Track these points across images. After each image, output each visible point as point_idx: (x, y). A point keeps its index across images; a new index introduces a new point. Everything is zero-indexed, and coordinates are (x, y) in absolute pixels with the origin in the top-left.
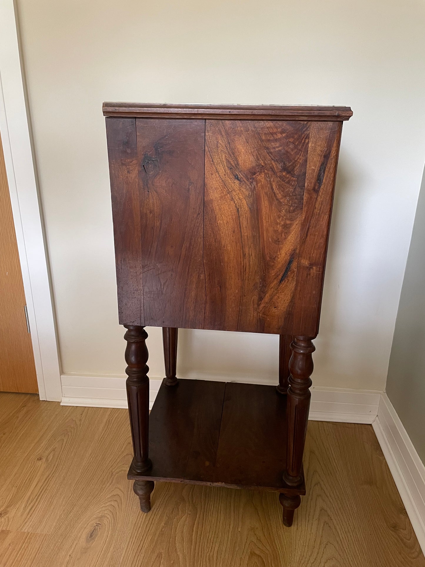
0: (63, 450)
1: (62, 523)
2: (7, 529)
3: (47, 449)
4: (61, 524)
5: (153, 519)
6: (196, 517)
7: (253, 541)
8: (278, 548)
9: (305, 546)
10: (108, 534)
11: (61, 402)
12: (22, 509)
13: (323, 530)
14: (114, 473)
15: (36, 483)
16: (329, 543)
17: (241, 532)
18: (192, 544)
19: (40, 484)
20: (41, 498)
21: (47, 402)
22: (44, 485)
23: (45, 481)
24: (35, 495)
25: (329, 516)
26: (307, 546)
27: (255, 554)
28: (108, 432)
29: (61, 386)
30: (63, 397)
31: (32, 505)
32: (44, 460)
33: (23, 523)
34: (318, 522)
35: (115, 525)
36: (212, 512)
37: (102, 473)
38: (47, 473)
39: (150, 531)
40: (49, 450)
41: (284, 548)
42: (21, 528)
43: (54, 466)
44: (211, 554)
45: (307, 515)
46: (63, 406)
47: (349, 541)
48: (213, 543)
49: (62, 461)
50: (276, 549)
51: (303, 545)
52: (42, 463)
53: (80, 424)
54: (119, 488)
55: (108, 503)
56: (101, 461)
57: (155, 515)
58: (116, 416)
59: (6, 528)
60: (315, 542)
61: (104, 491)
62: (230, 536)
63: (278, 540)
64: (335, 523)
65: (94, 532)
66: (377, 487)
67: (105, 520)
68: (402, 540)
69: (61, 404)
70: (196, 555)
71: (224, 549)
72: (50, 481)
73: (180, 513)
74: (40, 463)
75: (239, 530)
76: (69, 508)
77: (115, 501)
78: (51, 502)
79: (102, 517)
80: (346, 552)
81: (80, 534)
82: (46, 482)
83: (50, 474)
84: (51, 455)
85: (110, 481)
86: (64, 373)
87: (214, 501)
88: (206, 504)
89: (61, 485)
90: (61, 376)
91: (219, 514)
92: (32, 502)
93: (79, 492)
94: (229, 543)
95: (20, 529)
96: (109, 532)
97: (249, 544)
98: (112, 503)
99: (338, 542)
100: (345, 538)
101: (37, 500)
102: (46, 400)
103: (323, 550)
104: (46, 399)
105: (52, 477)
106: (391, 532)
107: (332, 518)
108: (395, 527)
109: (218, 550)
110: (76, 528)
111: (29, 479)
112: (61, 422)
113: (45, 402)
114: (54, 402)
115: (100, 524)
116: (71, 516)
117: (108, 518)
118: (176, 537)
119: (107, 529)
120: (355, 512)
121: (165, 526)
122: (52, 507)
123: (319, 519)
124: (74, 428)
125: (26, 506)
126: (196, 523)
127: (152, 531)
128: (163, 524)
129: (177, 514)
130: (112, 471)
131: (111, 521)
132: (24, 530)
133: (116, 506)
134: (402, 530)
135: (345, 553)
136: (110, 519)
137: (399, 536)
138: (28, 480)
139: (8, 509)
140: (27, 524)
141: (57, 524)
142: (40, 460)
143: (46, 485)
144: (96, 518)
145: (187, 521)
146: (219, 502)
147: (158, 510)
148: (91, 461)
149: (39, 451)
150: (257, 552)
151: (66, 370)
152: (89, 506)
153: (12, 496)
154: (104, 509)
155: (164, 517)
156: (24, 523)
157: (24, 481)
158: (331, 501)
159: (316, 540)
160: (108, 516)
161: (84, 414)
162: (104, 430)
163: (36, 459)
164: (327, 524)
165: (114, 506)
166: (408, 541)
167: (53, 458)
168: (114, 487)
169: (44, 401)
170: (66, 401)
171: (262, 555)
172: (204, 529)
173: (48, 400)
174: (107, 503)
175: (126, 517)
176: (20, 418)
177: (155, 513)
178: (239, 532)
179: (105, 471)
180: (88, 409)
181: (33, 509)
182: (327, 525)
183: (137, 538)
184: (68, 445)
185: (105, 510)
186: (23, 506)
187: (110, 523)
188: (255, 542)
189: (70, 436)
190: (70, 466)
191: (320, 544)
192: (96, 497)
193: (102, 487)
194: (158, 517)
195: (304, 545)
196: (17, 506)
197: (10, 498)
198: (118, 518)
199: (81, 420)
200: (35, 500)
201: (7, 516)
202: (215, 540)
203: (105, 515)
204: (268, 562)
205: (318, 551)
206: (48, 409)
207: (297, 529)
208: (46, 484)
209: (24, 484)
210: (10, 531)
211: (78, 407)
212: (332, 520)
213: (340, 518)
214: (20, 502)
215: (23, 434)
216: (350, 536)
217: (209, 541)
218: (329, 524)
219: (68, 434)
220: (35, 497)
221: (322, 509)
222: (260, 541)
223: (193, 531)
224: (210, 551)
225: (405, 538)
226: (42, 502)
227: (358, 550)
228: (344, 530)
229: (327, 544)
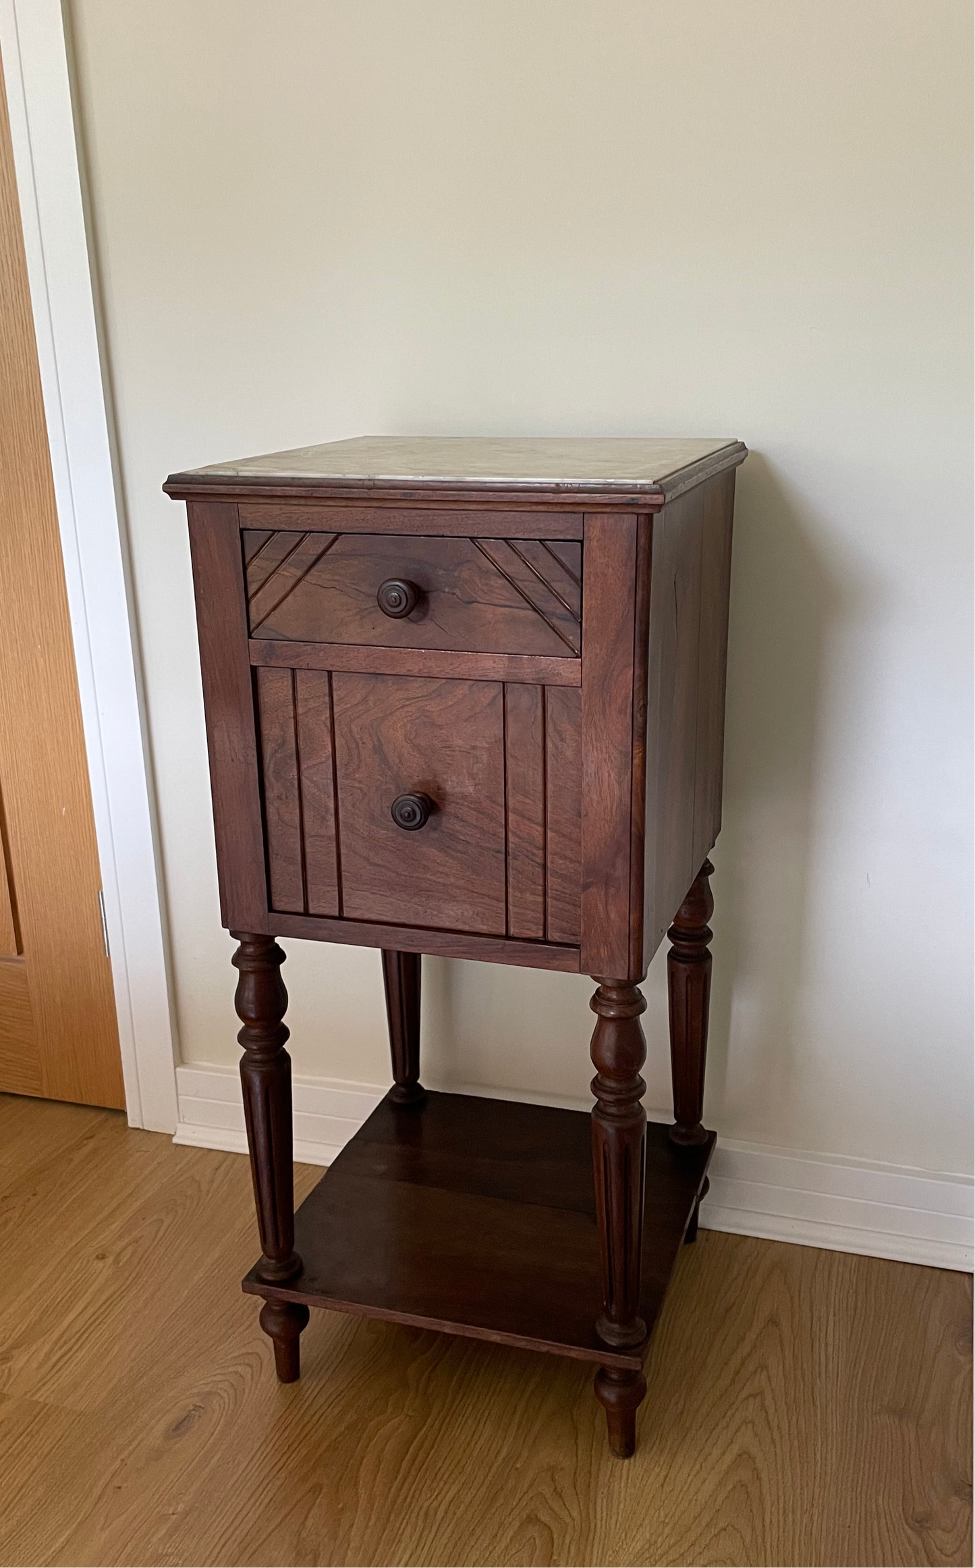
0: (157, 1244)
3: (121, 1236)
6: (424, 1424)
7: (541, 1493)
8: (599, 1516)
9: (667, 1524)
10: (215, 1430)
11: (174, 1136)
13: (727, 1497)
15: (83, 1306)
16: (730, 1527)
17: (520, 1470)
18: (396, 1478)
19: (91, 1310)
20: (87, 1338)
23: (102, 1305)
25: (755, 1469)
26: (671, 1525)
27: (538, 1520)
32: (111, 1259)
34: (721, 1478)
35: (234, 1413)
38: (112, 1289)
39: (308, 1438)
41: (614, 1519)
43: (130, 1275)
44: (435, 1504)
45: (700, 1461)
47: (784, 1530)
48: (446, 1481)
49: (149, 1266)
51: (663, 1522)
55: (231, 1368)
60: (695, 1518)
61: (228, 1341)
62: (490, 1476)
63: (605, 1501)
64: (765, 1486)
65: (185, 1421)
66: (917, 1424)
67: (214, 1401)
68: (928, 1553)
70: (399, 1501)
71: (467, 1501)
72: (115, 1305)
73: (390, 1410)
75: (518, 1466)
77: (248, 1366)
78: (106, 1349)
79: (210, 1393)
80: (768, 1552)
81: (154, 1421)
82: (105, 1306)
83: (117, 1290)
85: (248, 1323)
87: (478, 1398)
89: (136, 1317)
91: (480, 1427)
93: (173, 1337)
94: (483, 1489)
96: (218, 1425)
97: (532, 1498)
98: (241, 1369)
99: (753, 1530)
100: (779, 1522)
101: (77, 1341)
103: (708, 1539)
105: (120, 1298)
106: (909, 1530)
107: (764, 1475)
108: (923, 1521)
109: (454, 1498)
111: (70, 1297)
113: (138, 1131)
115: (203, 1408)
117: (222, 1397)
118: (365, 1459)
119: (214, 1419)
120: (829, 1470)
121: (346, 1431)
122: (107, 1360)
123: (727, 1474)
125: (52, 1350)
126: (417, 1439)
128: (342, 1428)
129: (381, 1411)
131: (227, 1405)
133: (247, 1375)
134: (938, 1531)
135: (763, 1555)
136: (227, 1399)
137: (924, 1542)
138: (67, 1297)
140: (47, 1386)
144: (198, 1393)
145: (401, 1429)
149: (104, 1238)
150: (545, 1518)
152: (188, 1367)
154: (220, 1378)
155: (350, 1414)
158: (777, 1438)
159: (700, 1515)
160: (224, 1394)
161: (222, 1169)
163: (94, 1255)
164: (742, 1486)
165: (242, 1377)
166: (944, 1558)
171: (552, 1525)
172: (434, 1454)
174: (228, 1367)
175: (263, 1402)
176: (73, 1164)
177: (332, 1402)
178: (517, 1469)
182: (743, 1488)
183: (276, 1446)
184: (172, 1233)
185: (220, 1382)
187: (224, 1409)
188: (546, 1496)
189: (179, 1215)
191: (707, 1525)
192: (207, 1353)
194: (335, 1411)
195: (666, 1521)
198: (245, 1399)
199: (212, 1182)
200: (74, 1340)
202: (454, 1475)
203: (218, 1390)
204: (563, 1541)
205: (697, 1539)
207: (662, 1485)
211: (212, 1152)
212: (759, 1478)
213: (783, 1478)
215: (76, 1198)
216: (793, 1521)
217: (438, 1477)
218: (749, 1486)
219: (176, 1210)
220: (75, 1335)
221: (745, 1457)
222: (560, 1496)
223: (407, 1452)
224: (433, 1497)
225: (940, 1550)
226: (88, 1346)
227: (800, 1553)
228: (781, 1505)
229: (725, 1530)
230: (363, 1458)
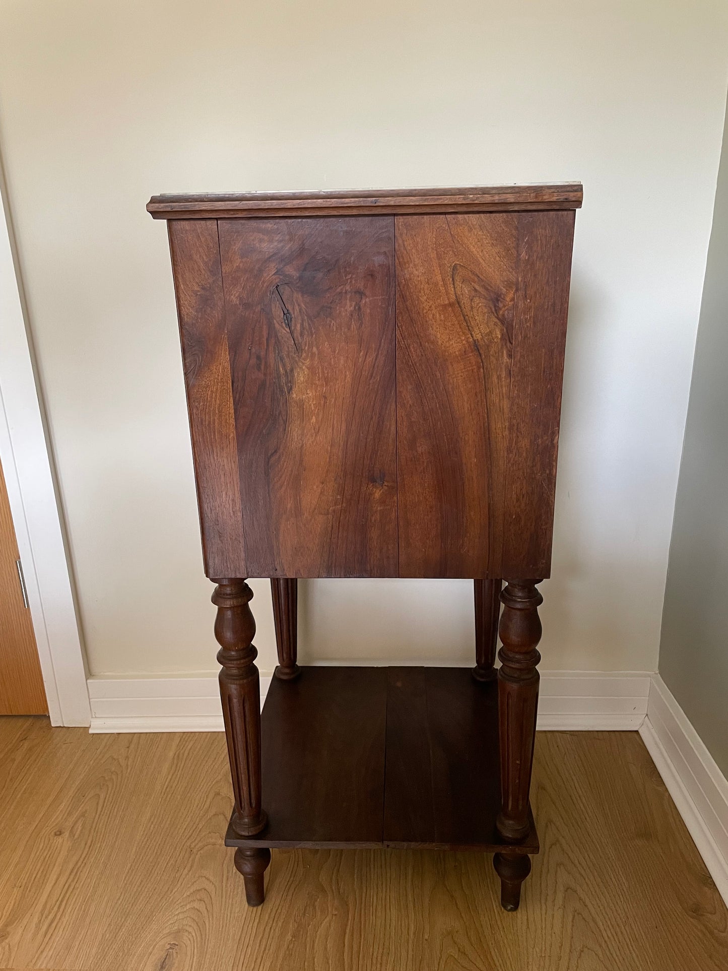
0: (100, 814)
1: (107, 948)
2: (9, 967)
3: (70, 814)
4: (106, 950)
5: (271, 928)
6: (348, 920)
7: (451, 956)
8: (498, 964)
9: (545, 956)
10: (193, 962)
11: (89, 727)
12: (34, 926)
13: (573, 926)
14: (195, 851)
15: (55, 877)
16: (585, 950)
17: (429, 940)
19: (63, 879)
20: (66, 904)
21: (64, 728)
22: (70, 881)
23: (70, 874)
24: (55, 899)
25: (580, 899)
26: (547, 958)
28: (178, 776)
29: (89, 699)
30: (92, 717)
31: (50, 917)
32: (67, 834)
33: (37, 952)
34: (562, 912)
35: (203, 943)
36: (374, 907)
37: (173, 850)
38: (75, 859)
39: (267, 951)
40: (75, 816)
41: (508, 964)
42: (34, 961)
43: (86, 844)
45: (543, 901)
46: (93, 734)
47: (620, 942)
48: (381, 964)
49: (99, 834)
50: (493, 967)
51: (541, 956)
52: (63, 840)
53: (127, 765)
54: (205, 877)
55: (188, 906)
56: (170, 830)
57: (273, 921)
58: (189, 747)
59: (7, 965)
60: (560, 947)
61: (179, 883)
62: (410, 949)
63: (496, 950)
64: (593, 911)
65: (167, 960)
66: (658, 841)
67: (185, 938)
68: (711, 933)
69: (91, 731)
72: (81, 871)
73: (319, 913)
74: (60, 840)
75: (426, 937)
76: (118, 919)
77: (201, 900)
78: (84, 911)
79: (179, 931)
80: (618, 961)
81: (141, 965)
82: (74, 874)
83: (79, 859)
84: (80, 824)
85: (189, 865)
86: (93, 675)
87: (377, 888)
88: (364, 895)
89: (100, 878)
90: (88, 681)
91: (388, 911)
92: (50, 913)
93: (135, 890)
94: (410, 963)
95: (32, 964)
96: (194, 957)
97: (446, 961)
98: (196, 905)
99: (600, 946)
100: (613, 937)
101: (59, 908)
102: (62, 726)
104: (63, 724)
105: (83, 865)
106: (691, 920)
107: (588, 903)
108: (697, 911)
110: (134, 955)
111: (42, 872)
112: (93, 764)
113: (61, 729)
114: (76, 729)
115: (177, 945)
116: (123, 934)
117: (190, 933)
118: (315, 959)
119: (189, 953)
120: (625, 889)
121: (293, 939)
122: (88, 920)
123: (564, 907)
124: (116, 773)
125: (41, 920)
126: (348, 931)
127: (271, 951)
128: (289, 937)
129: (313, 916)
130: (190, 846)
131: (195, 938)
132: (39, 965)
133: (203, 909)
134: (709, 916)
135: (615, 964)
136: (194, 934)
137: (706, 927)
138: (40, 872)
139: (9, 929)
140: (45, 954)
141: (100, 951)
142: (60, 834)
143: (73, 881)
144: (169, 934)
145: (332, 928)
146: (386, 889)
147: (279, 911)
148: (151, 831)
149: (57, 818)
151: (95, 669)
152: (154, 913)
153: (14, 905)
154: (181, 916)
155: (291, 923)
156: (39, 952)
157: (34, 876)
158: (583, 872)
159: (562, 945)
160: (190, 930)
161: (132, 746)
162: (171, 774)
163: (53, 833)
164: (578, 914)
165: (199, 911)
166: (721, 934)
167: (82, 830)
168: (197, 875)
169: (60, 727)
170: (98, 726)
172: (364, 940)
173: (65, 726)
174: (186, 905)
175: (222, 928)
176: (16, 762)
177: (274, 917)
178: (426, 940)
179: (178, 848)
180: (140, 737)
181: (54, 925)
182: (580, 915)
183: (245, 965)
184: (109, 803)
185: (183, 919)
186: (36, 920)
187: (194, 942)
188: (456, 957)
189: (110, 789)
190: (115, 842)
191: (570, 951)
192: (166, 897)
193: (175, 877)
194: (280, 924)
195: (543, 955)
196: (25, 921)
197: (10, 909)
198: (207, 931)
199: (127, 758)
200: (56, 908)
201: (7, 941)
202: (385, 958)
203: (185, 927)
206: (66, 742)
207: (528, 927)
208: (74, 879)
209: (34, 880)
210: (14, 969)
211: (121, 735)
212: (586, 906)
213: (600, 900)
214: (28, 915)
215: (25, 789)
216: (622, 933)
217: (374, 962)
218: (583, 914)
219: (107, 785)
220: (55, 904)
221: (567, 889)
222: (465, 953)
223: (344, 945)
225: (716, 928)
226: (69, 911)
227: (637, 956)
228: (609, 923)
229: (582, 951)
230: (314, 958)
